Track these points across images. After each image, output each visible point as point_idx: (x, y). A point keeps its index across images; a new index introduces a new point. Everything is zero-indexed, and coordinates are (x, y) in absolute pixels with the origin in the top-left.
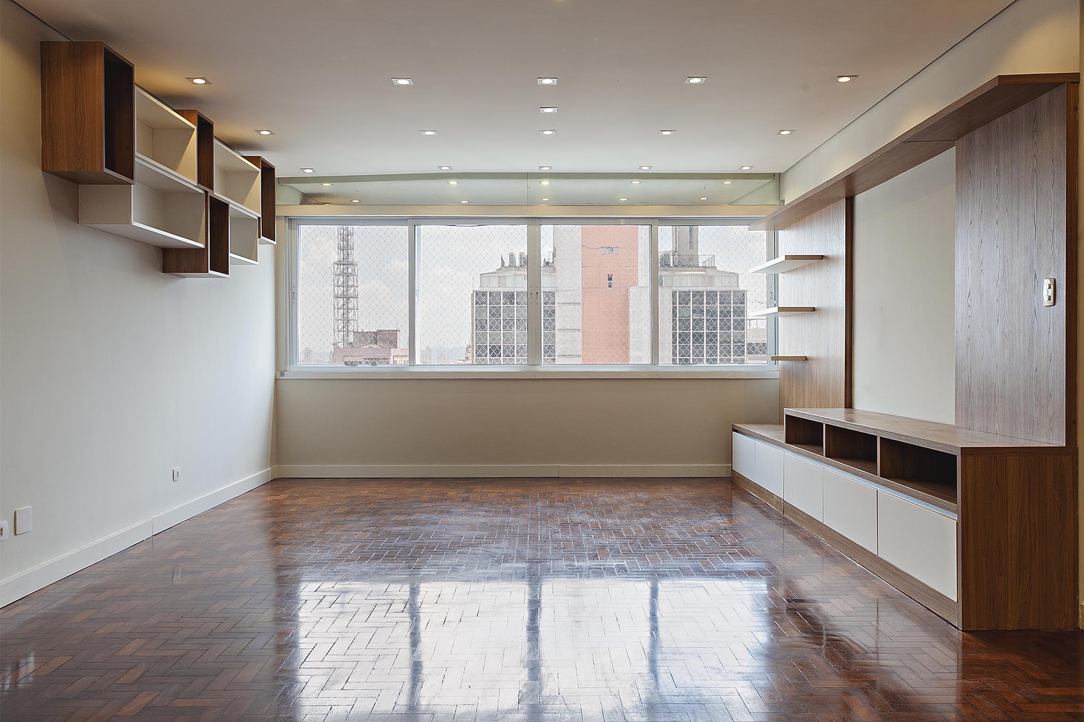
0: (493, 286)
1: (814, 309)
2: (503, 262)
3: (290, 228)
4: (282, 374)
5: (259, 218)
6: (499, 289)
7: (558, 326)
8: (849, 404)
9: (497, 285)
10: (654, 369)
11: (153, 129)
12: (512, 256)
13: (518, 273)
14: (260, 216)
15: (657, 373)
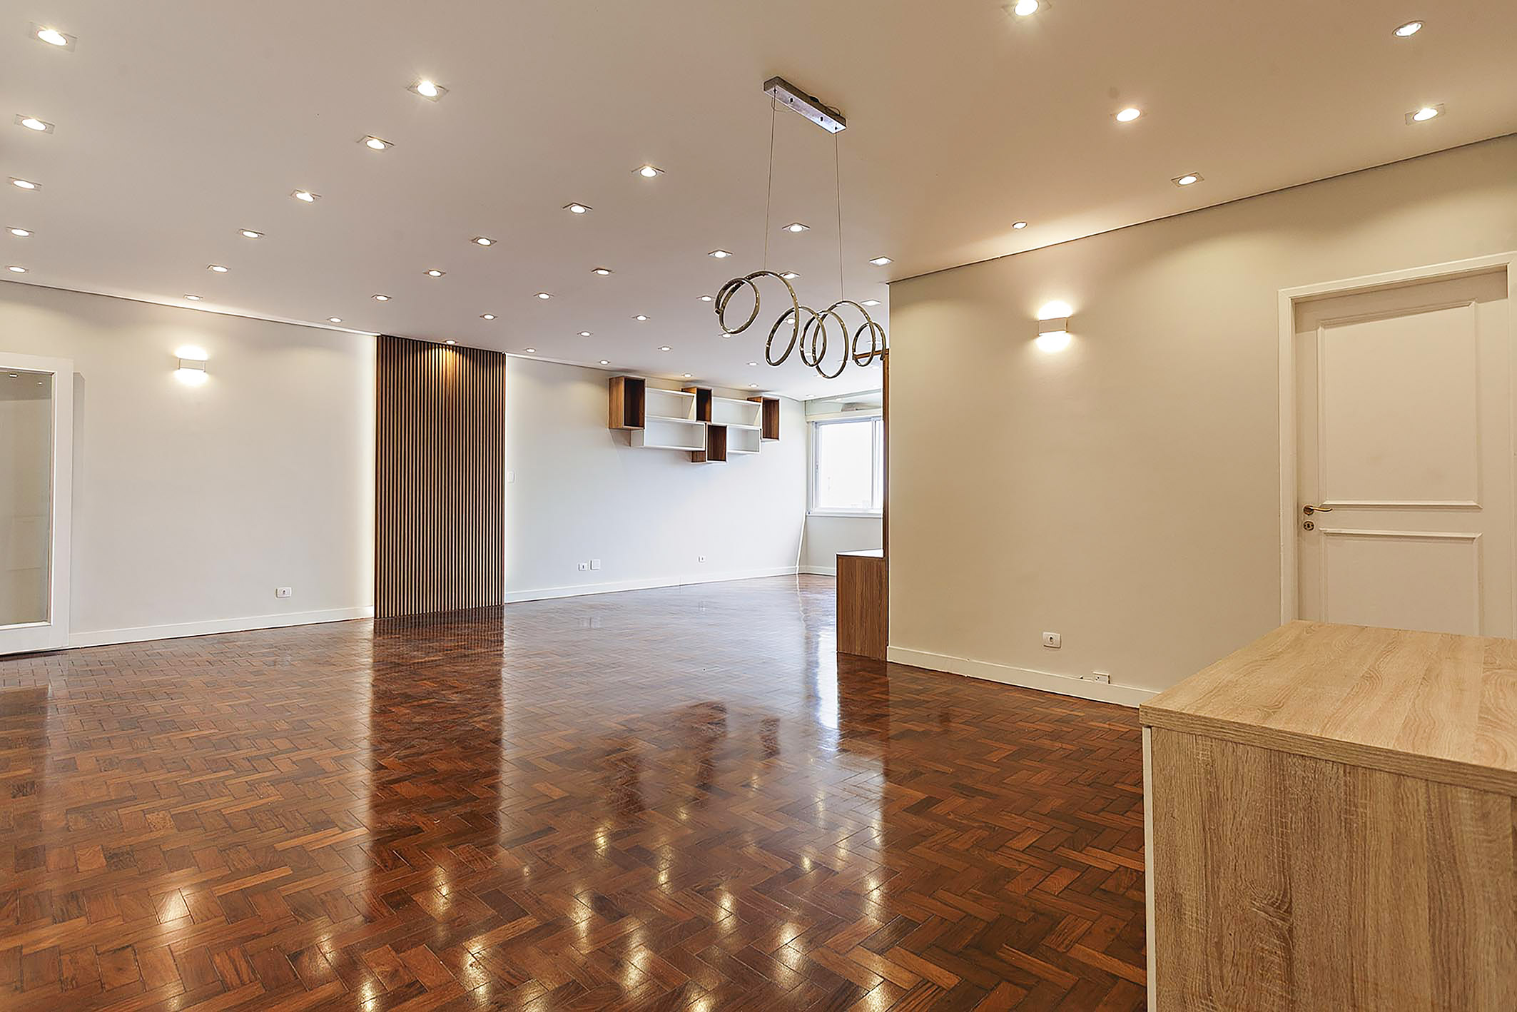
3: (817, 427)
4: (809, 513)
5: (760, 429)
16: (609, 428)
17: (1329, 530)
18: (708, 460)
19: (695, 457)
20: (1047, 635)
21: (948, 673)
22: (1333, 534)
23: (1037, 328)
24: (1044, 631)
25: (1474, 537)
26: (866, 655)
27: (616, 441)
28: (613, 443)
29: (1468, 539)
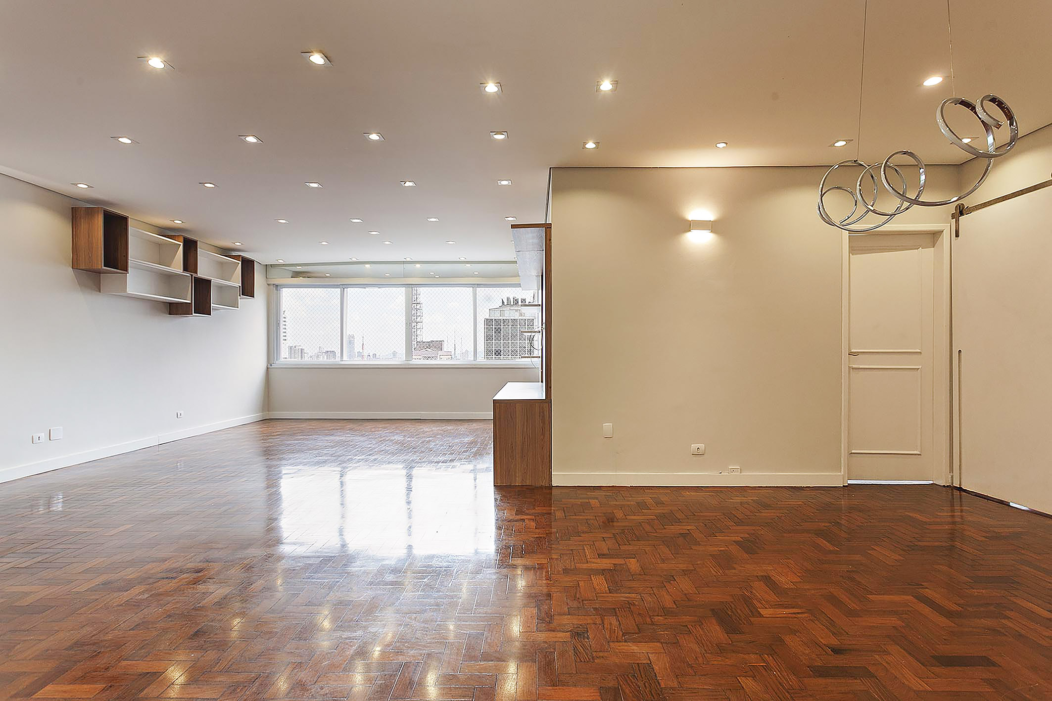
0: (497, 316)
2: (503, 302)
3: (277, 290)
4: (273, 366)
5: (240, 286)
6: (500, 318)
9: (499, 315)
11: (159, 245)
12: (508, 299)
13: (511, 308)
14: (241, 285)
16: (72, 268)
17: (854, 366)
18: (194, 313)
19: (174, 309)
20: (694, 446)
21: (613, 486)
22: (856, 368)
23: (689, 226)
24: (692, 444)
25: (918, 367)
26: (528, 484)
27: (82, 285)
28: (78, 285)
29: (916, 369)
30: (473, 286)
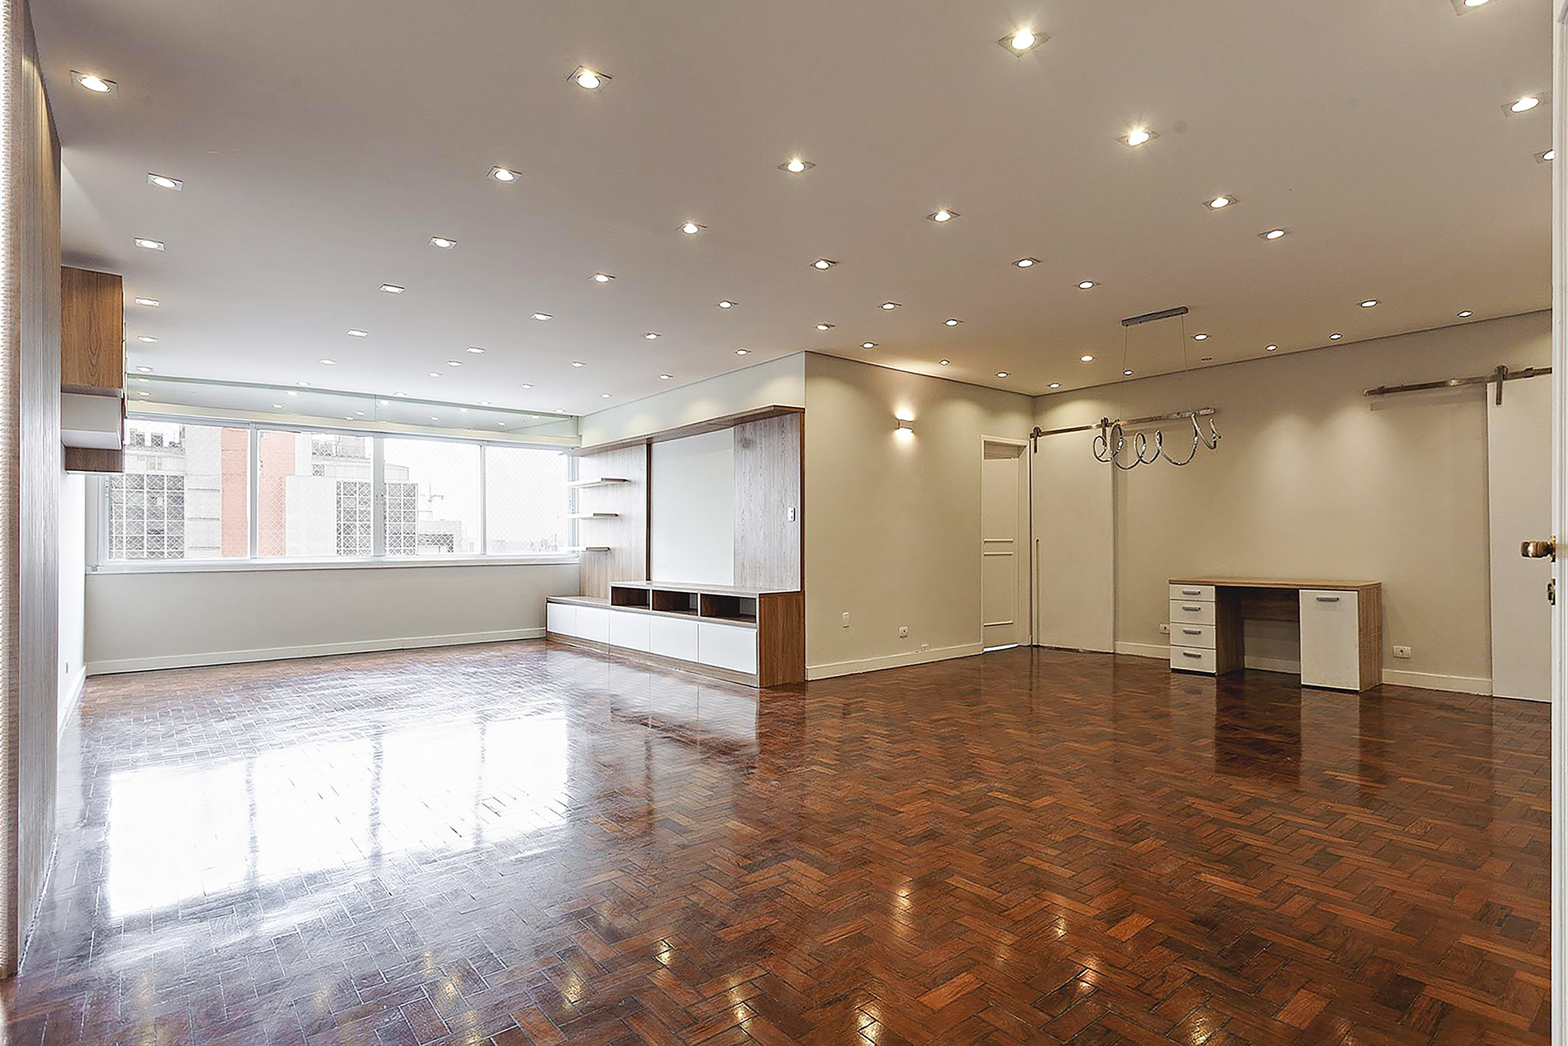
1: (617, 515)
4: (95, 569)
7: (187, 514)
8: (648, 578)
10: (484, 558)
15: (487, 561)
25: (1012, 553)
26: (787, 682)
30: (481, 443)
